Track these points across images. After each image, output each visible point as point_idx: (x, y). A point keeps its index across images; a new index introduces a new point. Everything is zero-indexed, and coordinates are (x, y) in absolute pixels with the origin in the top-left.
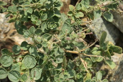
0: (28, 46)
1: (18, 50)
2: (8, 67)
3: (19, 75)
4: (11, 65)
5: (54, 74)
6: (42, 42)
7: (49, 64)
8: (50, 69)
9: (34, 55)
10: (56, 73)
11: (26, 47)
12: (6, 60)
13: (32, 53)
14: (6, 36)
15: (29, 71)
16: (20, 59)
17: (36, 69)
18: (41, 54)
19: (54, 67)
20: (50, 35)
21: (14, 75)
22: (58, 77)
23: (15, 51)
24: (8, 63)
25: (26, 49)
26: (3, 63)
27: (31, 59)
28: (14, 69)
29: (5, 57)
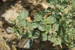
0: (51, 10)
1: (46, 12)
2: (38, 22)
3: (45, 27)
4: (41, 21)
5: (66, 28)
6: (61, 9)
7: (64, 22)
8: (64, 25)
9: (55, 16)
10: (67, 28)
11: (50, 11)
12: (38, 17)
13: (54, 15)
14: (37, 2)
15: (51, 25)
16: (46, 17)
17: (55, 24)
18: (59, 16)
19: (67, 24)
20: (66, 5)
21: (42, 26)
22: (68, 30)
23: (44, 12)
24: (39, 19)
25: (50, 12)
26: (36, 19)
27: (53, 18)
28: (42, 23)
29: (38, 15)
